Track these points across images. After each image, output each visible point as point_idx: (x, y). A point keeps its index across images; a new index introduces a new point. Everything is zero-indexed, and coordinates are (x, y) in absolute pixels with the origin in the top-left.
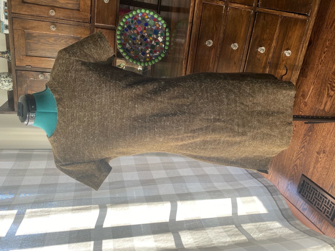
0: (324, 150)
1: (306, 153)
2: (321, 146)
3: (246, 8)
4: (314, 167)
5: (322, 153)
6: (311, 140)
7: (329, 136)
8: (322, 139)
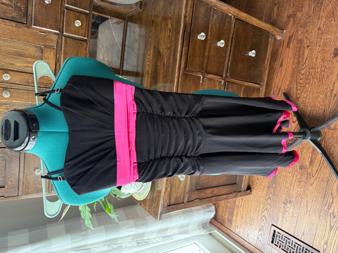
0: (290, 201)
1: (272, 204)
2: (286, 197)
3: (218, 78)
4: (282, 216)
5: (288, 203)
6: (275, 191)
7: (292, 187)
8: (287, 190)
